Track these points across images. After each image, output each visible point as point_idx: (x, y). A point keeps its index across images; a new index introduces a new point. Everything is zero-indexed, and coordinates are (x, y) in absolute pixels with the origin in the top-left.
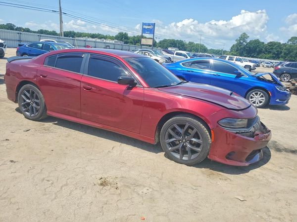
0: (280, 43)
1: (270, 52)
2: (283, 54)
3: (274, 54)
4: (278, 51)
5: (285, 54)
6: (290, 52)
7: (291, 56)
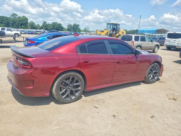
0: (7, 17)
1: (3, 23)
2: (11, 24)
3: (5, 24)
4: (7, 22)
5: (12, 24)
6: (15, 23)
7: (16, 25)
